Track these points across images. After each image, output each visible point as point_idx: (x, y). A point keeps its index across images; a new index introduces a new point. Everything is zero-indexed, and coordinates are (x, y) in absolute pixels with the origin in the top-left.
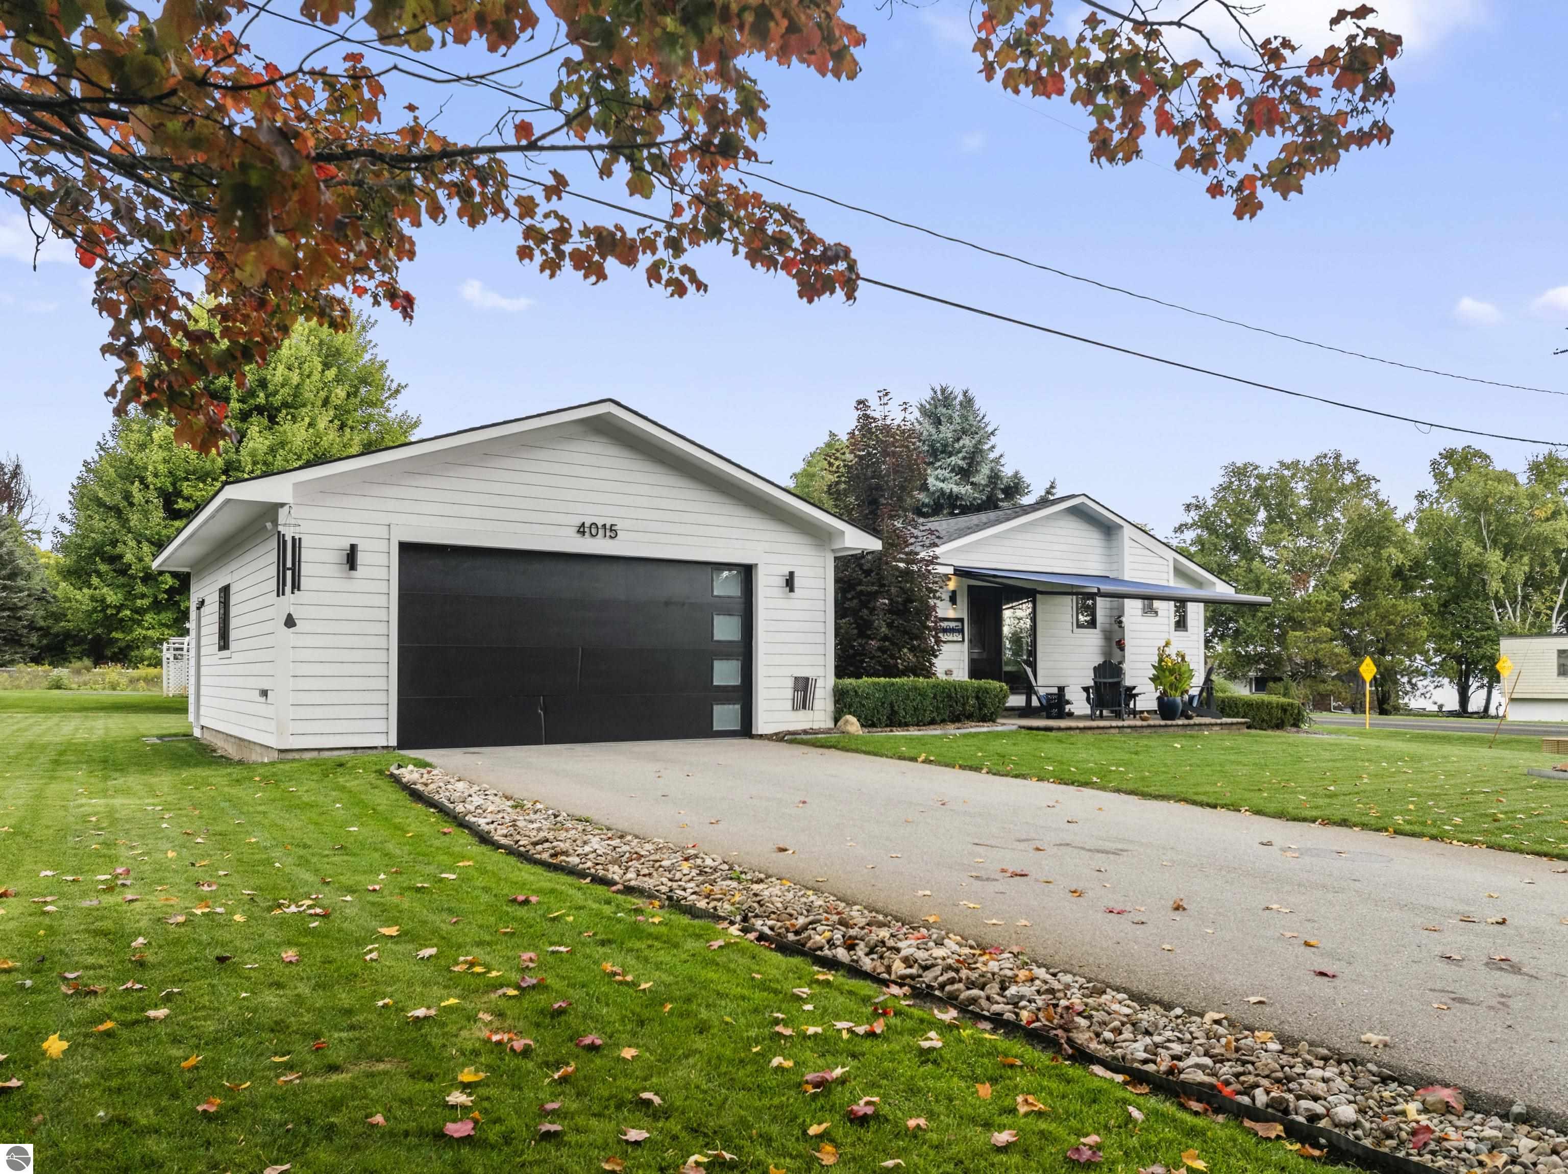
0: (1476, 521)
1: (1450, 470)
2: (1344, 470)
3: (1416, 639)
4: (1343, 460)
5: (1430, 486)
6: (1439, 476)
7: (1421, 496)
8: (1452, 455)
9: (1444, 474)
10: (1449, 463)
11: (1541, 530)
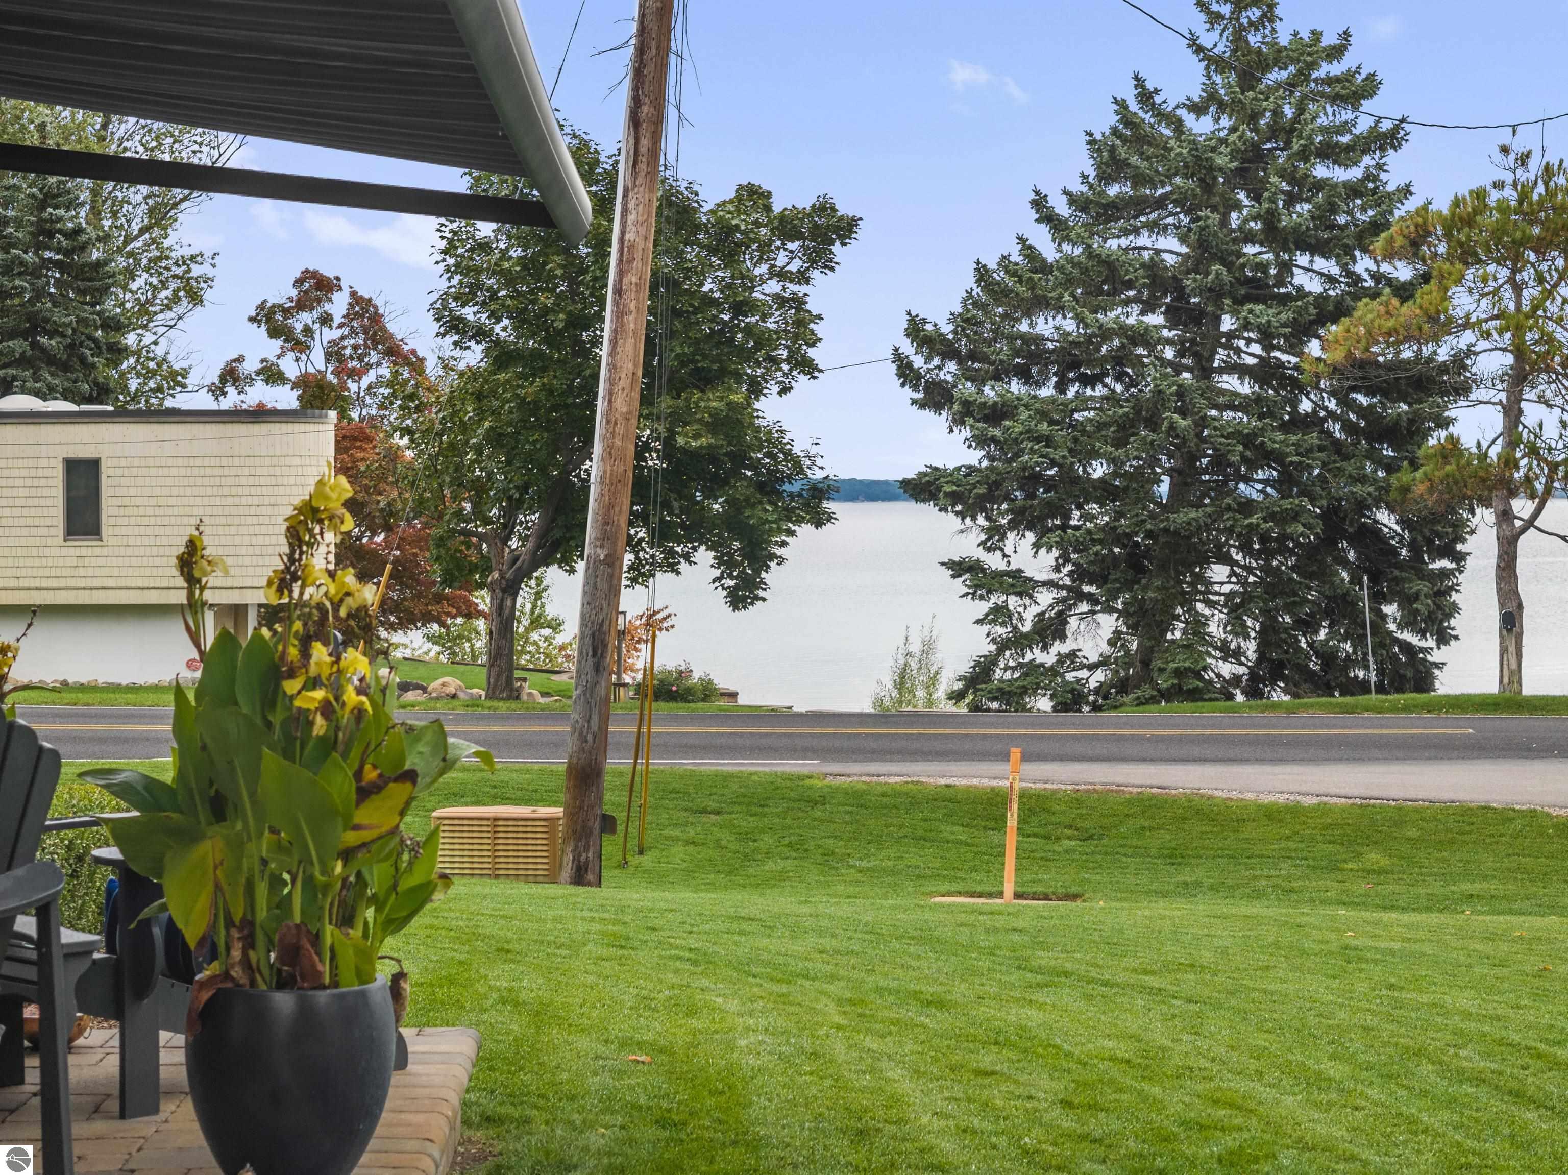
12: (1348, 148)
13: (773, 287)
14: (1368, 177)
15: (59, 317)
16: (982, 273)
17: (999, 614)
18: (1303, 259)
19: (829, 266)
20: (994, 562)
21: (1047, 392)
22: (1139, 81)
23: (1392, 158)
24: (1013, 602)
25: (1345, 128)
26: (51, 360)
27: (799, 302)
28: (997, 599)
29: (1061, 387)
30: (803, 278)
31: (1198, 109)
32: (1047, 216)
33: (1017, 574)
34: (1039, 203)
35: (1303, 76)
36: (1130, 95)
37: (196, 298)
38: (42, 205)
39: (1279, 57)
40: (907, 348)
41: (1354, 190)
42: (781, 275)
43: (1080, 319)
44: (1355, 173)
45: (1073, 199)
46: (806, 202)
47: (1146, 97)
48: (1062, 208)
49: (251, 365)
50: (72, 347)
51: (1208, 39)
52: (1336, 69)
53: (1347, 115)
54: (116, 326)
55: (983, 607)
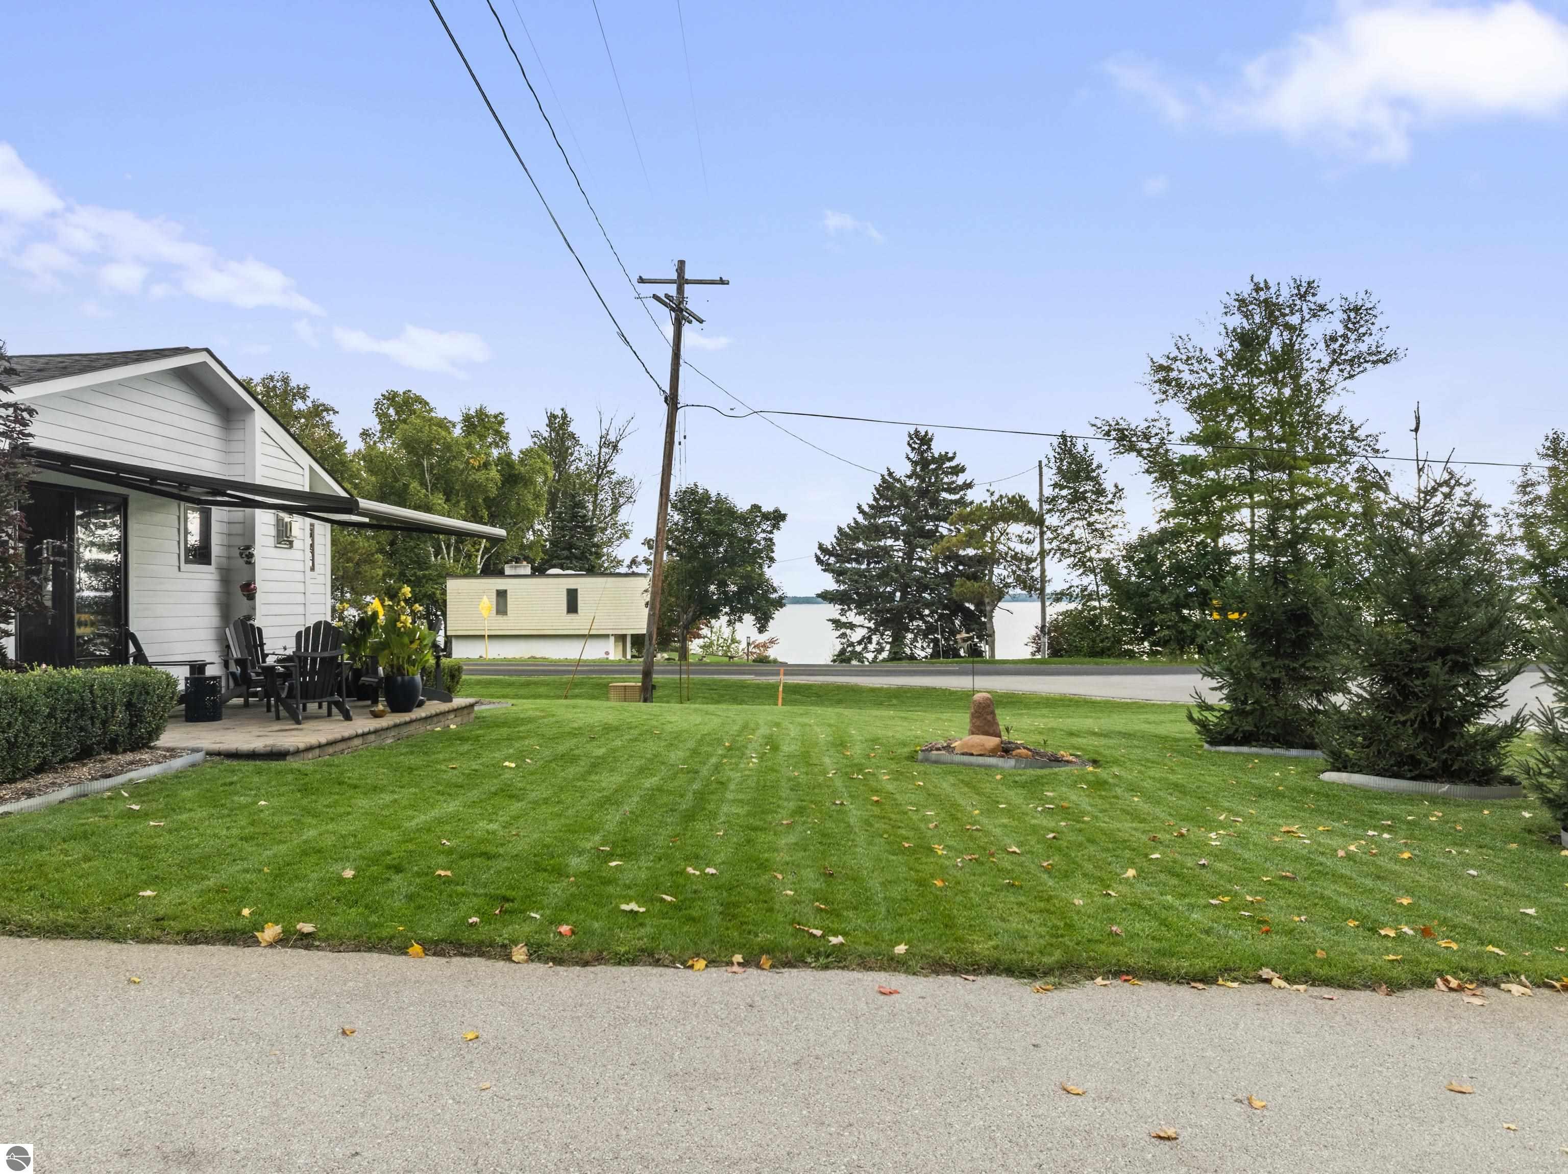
0: (419, 465)
1: (392, 411)
2: (294, 395)
3: (372, 578)
4: (293, 384)
5: (374, 425)
6: (382, 416)
7: (365, 434)
8: (394, 397)
9: (387, 415)
10: (391, 405)
11: (477, 478)
12: (955, 489)
13: (764, 535)
14: (962, 498)
15: (579, 544)
16: (840, 530)
17: (843, 635)
18: (942, 524)
19: (778, 529)
20: (843, 619)
21: (864, 566)
22: (888, 470)
23: (969, 491)
24: (848, 631)
25: (953, 482)
26: (577, 558)
27: (771, 540)
28: (843, 630)
29: (868, 564)
30: (771, 532)
31: (910, 477)
32: (861, 511)
33: (850, 623)
34: (859, 507)
35: (940, 467)
36: (886, 473)
37: (627, 537)
38: (574, 507)
39: (934, 460)
40: (819, 553)
41: (956, 502)
42: (764, 531)
43: (864, 544)
44: (957, 497)
45: (871, 507)
46: (771, 510)
47: (890, 474)
48: (866, 509)
49: (640, 559)
50: (583, 553)
51: (912, 456)
52: (953, 464)
53: (955, 478)
54: (597, 546)
55: (839, 633)
